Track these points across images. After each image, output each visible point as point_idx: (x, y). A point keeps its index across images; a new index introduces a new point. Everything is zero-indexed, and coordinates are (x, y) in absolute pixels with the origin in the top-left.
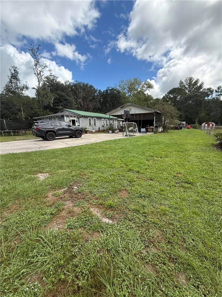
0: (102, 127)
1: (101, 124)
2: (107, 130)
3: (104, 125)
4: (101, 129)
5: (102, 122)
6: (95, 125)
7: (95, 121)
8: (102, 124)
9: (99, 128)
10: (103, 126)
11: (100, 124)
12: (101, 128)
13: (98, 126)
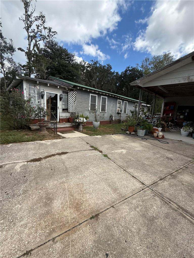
0: (117, 115)
1: (116, 108)
2: (133, 126)
3: (121, 111)
4: (113, 119)
5: (118, 105)
6: (103, 109)
7: (105, 103)
8: (118, 109)
9: (111, 117)
10: (118, 113)
11: (114, 109)
12: (115, 116)
13: (110, 112)
